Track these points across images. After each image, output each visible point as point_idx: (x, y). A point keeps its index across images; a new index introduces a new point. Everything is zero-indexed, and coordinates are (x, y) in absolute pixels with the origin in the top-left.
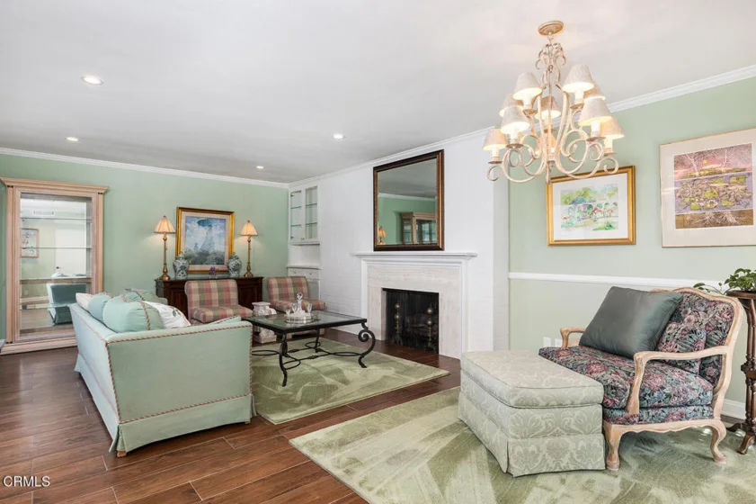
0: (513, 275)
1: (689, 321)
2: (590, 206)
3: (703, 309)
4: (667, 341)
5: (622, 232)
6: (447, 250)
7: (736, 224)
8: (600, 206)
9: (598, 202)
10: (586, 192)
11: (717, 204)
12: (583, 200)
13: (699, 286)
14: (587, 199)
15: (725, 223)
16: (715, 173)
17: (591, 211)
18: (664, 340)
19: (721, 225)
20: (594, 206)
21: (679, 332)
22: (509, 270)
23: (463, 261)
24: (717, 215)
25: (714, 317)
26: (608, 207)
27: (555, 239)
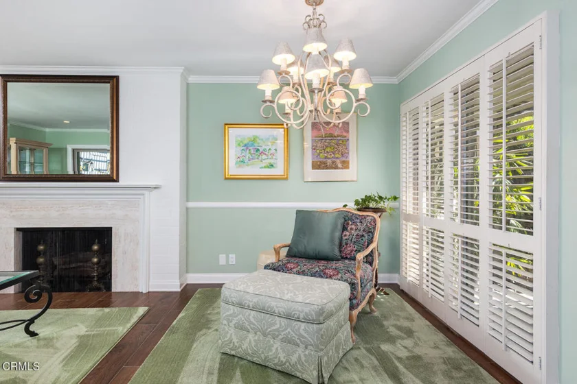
0: (191, 204)
1: (351, 229)
2: (258, 150)
3: (359, 221)
4: (346, 244)
5: (279, 170)
6: (122, 182)
7: (342, 169)
8: (265, 150)
9: (264, 147)
10: (254, 139)
11: (333, 155)
12: (253, 144)
13: (345, 206)
14: (256, 144)
15: (336, 168)
16: (332, 137)
17: (258, 153)
18: (344, 244)
19: (335, 169)
20: (261, 150)
21: (354, 237)
22: (188, 201)
23: (146, 193)
24: (333, 162)
25: (367, 225)
26: (271, 152)
27: (230, 174)
